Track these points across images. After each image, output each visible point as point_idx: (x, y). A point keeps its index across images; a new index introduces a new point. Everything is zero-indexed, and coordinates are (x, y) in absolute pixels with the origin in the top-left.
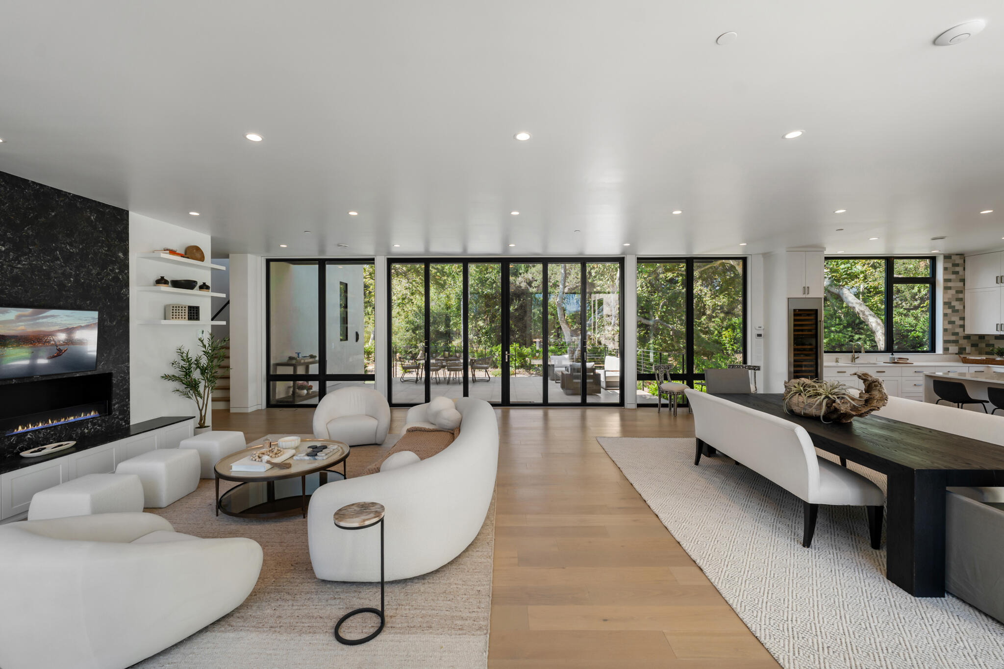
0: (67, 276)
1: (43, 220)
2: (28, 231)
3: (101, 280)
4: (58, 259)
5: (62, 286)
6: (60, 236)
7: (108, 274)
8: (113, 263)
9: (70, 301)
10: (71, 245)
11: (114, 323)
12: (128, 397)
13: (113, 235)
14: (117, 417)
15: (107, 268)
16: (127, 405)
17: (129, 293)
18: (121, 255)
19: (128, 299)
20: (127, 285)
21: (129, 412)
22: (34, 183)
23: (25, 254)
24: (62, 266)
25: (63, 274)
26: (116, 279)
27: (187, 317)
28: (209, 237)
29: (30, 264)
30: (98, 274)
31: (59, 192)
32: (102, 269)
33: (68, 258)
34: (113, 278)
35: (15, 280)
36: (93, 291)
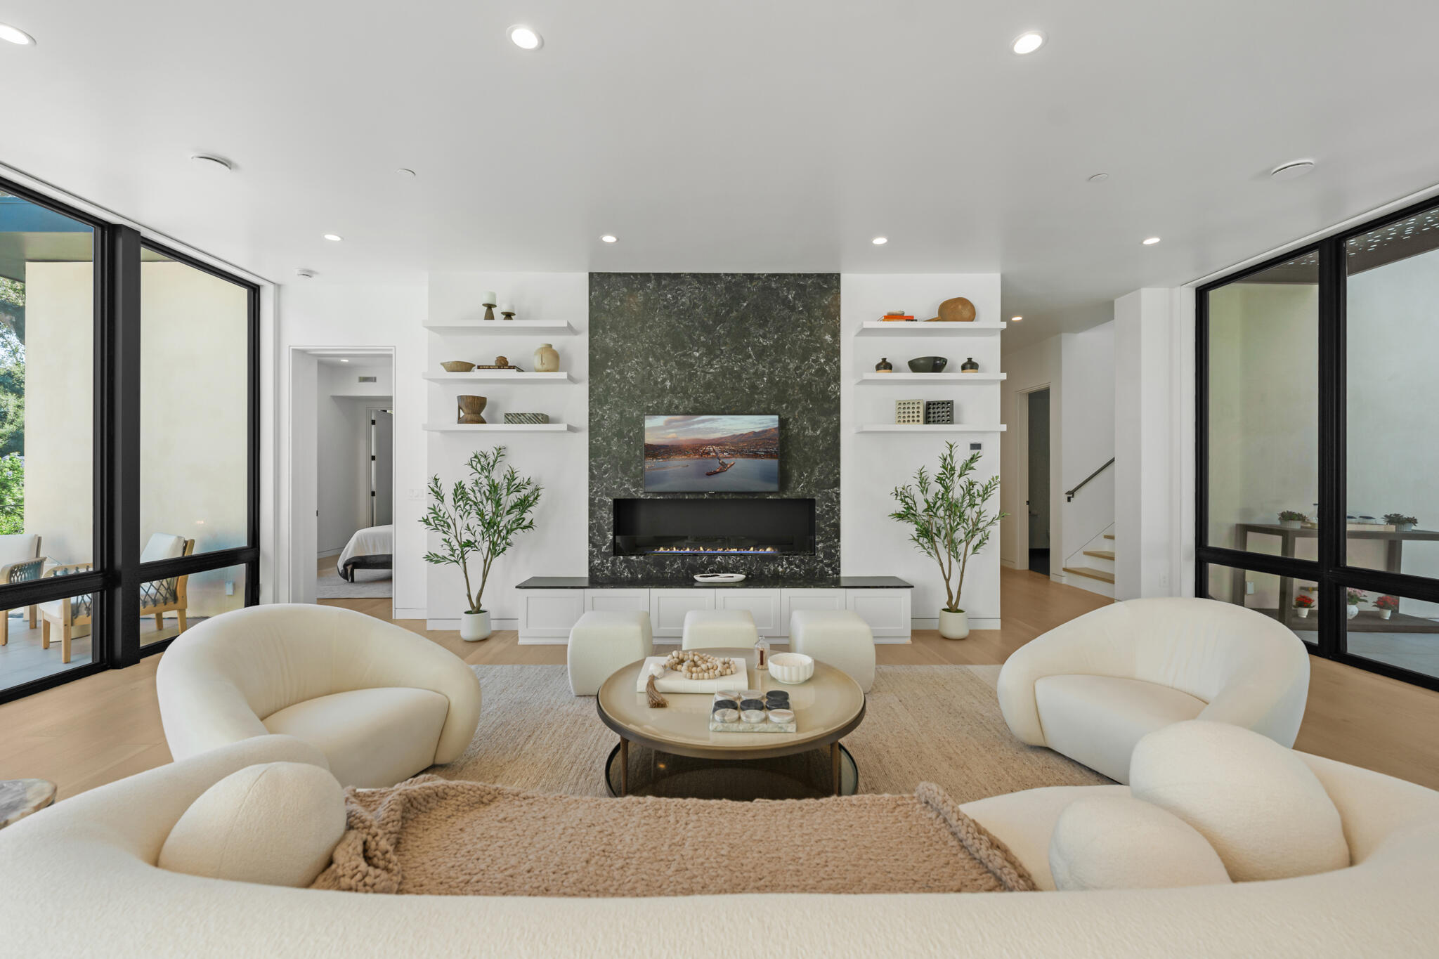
0: (758, 375)
1: (734, 314)
2: (720, 330)
3: (801, 374)
4: (750, 357)
5: (754, 387)
6: (752, 329)
7: (810, 367)
8: (816, 350)
9: (763, 406)
10: (764, 337)
11: (818, 432)
12: (838, 536)
13: (818, 313)
14: (822, 561)
15: (807, 359)
16: (836, 547)
17: (839, 389)
18: (828, 338)
19: (839, 398)
20: (837, 378)
21: (839, 558)
22: (726, 275)
23: (717, 356)
24: (754, 365)
25: (755, 373)
26: (821, 372)
27: (921, 419)
28: (999, 275)
29: (722, 367)
30: (797, 368)
31: (750, 277)
32: (802, 362)
33: (761, 353)
34: (817, 371)
35: (708, 386)
36: (790, 391)
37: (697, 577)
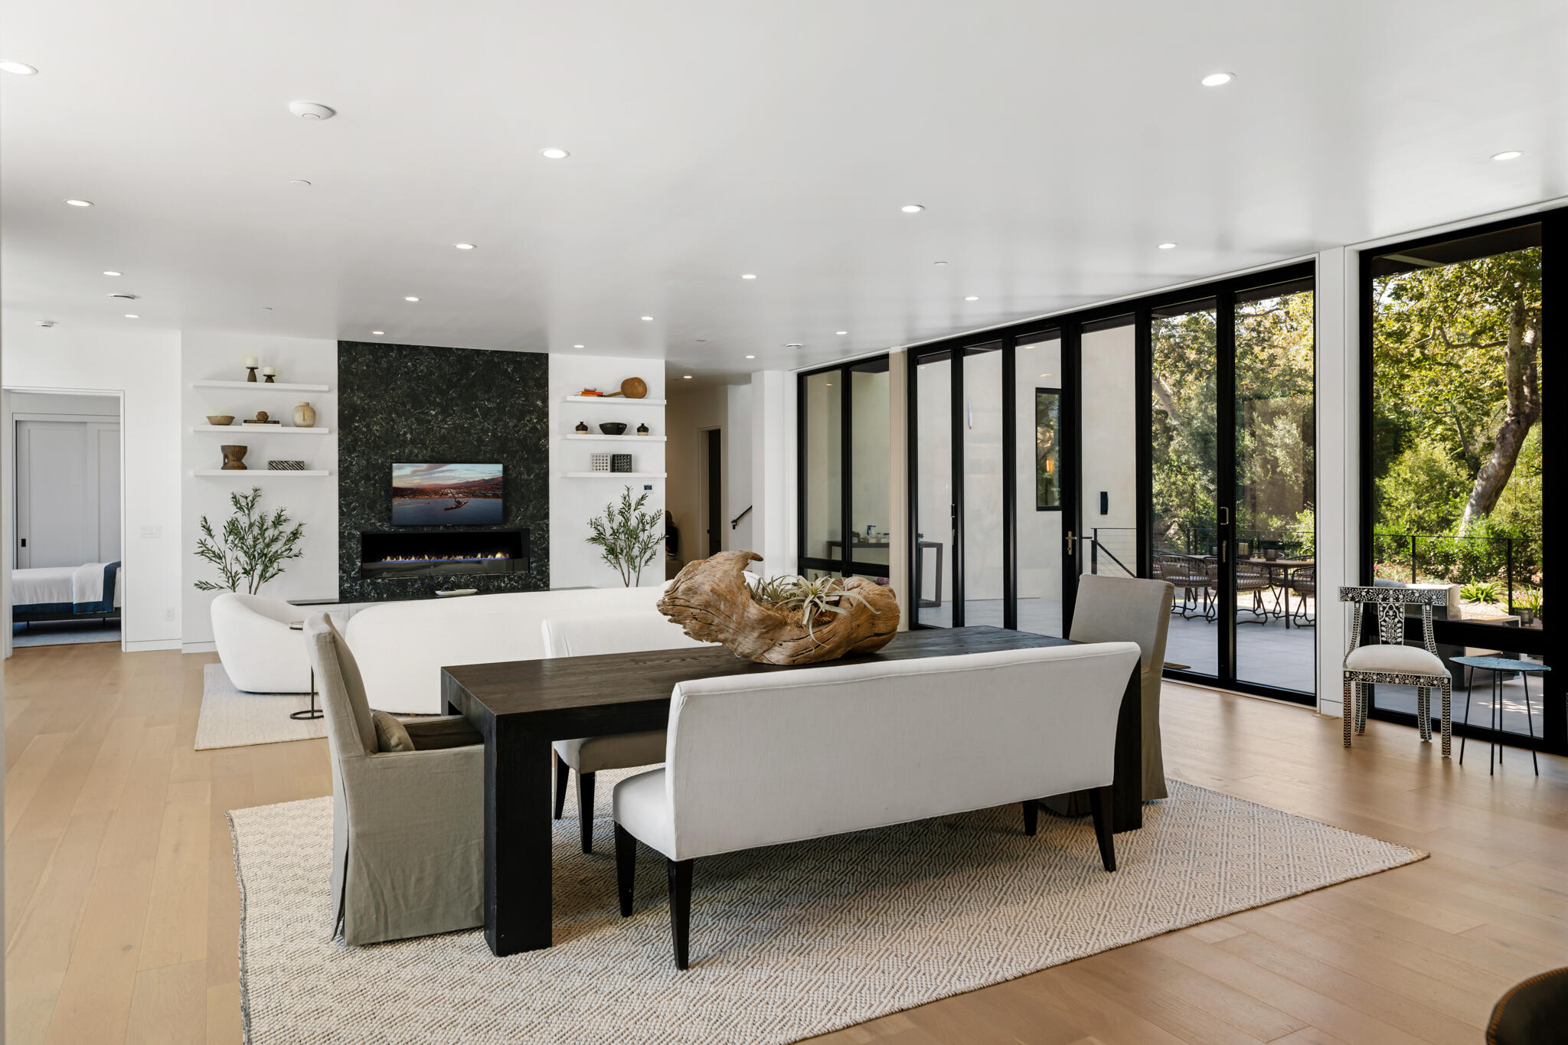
0: (485, 431)
1: (464, 381)
2: (453, 394)
3: (517, 432)
4: (477, 416)
5: (480, 441)
6: (479, 394)
7: (526, 425)
8: (530, 412)
9: (488, 455)
10: (489, 400)
11: (532, 477)
12: (548, 557)
13: (531, 383)
14: (535, 577)
15: (523, 419)
16: (547, 565)
17: (548, 443)
18: (539, 403)
19: (547, 450)
20: (546, 435)
21: (549, 574)
22: (457, 349)
23: (450, 415)
24: (481, 422)
25: (482, 429)
26: (534, 429)
27: (609, 468)
28: (663, 361)
29: (454, 423)
30: (516, 426)
31: (478, 352)
32: (519, 421)
33: (486, 413)
34: (531, 429)
35: (443, 439)
36: (510, 444)
37: (437, 592)
